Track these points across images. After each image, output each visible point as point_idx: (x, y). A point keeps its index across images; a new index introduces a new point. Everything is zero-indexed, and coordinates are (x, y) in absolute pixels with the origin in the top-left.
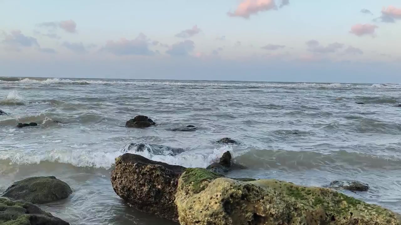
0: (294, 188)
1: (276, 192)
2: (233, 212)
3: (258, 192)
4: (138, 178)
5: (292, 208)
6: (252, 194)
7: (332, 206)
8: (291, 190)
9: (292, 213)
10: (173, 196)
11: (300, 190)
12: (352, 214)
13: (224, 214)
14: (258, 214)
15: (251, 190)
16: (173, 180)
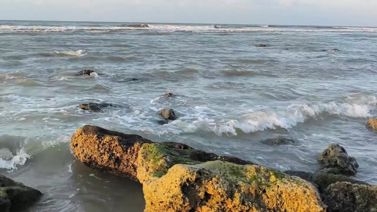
0: (235, 167)
1: (221, 172)
2: (189, 192)
3: (207, 175)
4: (99, 147)
5: (234, 186)
6: (203, 177)
7: (264, 181)
8: (233, 170)
9: (234, 189)
10: (130, 162)
11: (240, 169)
12: (278, 186)
13: (182, 195)
14: (208, 192)
15: (202, 174)
16: (129, 148)
